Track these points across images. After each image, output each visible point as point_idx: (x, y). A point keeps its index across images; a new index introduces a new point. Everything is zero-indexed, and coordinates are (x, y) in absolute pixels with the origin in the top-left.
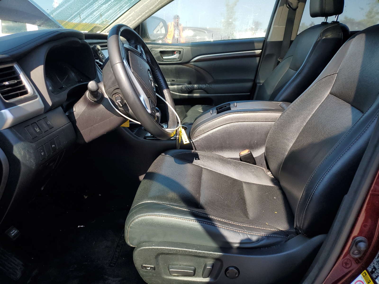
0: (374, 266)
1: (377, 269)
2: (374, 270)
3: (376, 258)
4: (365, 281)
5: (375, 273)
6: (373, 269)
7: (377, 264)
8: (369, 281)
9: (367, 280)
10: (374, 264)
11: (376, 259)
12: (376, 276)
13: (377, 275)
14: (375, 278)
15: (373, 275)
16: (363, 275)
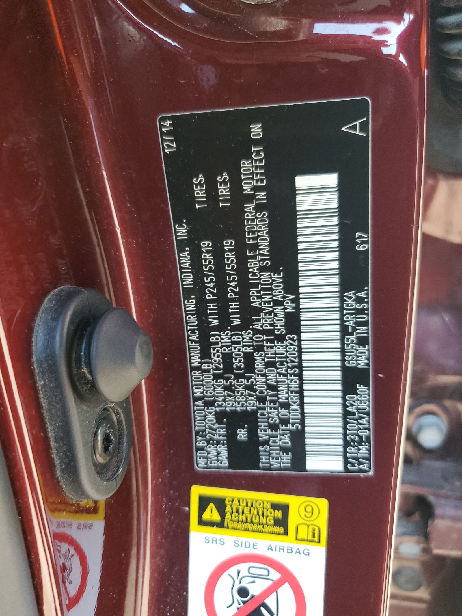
0: (220, 417)
1: (254, 413)
2: (242, 435)
3: (196, 361)
4: (250, 538)
5: (266, 443)
6: (231, 437)
7: (229, 388)
8: (279, 514)
9: (263, 520)
10: (211, 403)
11: (198, 369)
12: (284, 450)
13: (286, 441)
14: (293, 468)
15: (263, 461)
16: (210, 524)
